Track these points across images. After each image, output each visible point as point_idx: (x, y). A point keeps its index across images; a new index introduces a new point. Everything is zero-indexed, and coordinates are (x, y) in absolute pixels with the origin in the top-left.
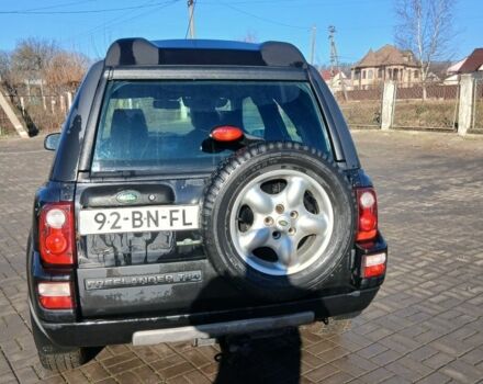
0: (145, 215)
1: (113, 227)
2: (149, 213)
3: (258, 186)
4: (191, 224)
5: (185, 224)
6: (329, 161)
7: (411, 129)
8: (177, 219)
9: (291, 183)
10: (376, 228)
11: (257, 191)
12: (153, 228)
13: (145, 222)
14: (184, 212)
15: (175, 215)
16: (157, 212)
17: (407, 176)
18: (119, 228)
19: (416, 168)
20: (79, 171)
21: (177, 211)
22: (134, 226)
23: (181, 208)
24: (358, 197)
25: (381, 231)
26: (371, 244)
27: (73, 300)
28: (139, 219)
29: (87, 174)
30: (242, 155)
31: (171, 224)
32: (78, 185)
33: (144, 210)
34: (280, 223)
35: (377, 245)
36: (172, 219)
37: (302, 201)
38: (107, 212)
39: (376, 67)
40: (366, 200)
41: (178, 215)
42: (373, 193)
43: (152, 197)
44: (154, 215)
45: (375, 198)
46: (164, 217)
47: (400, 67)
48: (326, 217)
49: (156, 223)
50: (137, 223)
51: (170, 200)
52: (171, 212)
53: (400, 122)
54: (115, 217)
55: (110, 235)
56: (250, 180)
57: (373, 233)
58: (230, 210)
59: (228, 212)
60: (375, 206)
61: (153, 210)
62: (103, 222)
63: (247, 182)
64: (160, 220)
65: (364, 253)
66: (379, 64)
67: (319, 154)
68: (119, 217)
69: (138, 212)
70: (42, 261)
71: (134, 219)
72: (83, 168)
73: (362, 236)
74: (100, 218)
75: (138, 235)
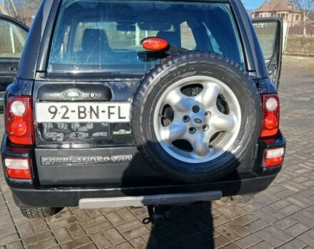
0: (88, 109)
1: (64, 117)
2: (91, 108)
3: (179, 89)
4: (124, 118)
5: (120, 118)
6: (241, 69)
7: (298, 55)
8: (113, 113)
9: (207, 87)
10: (277, 127)
11: (177, 93)
12: (95, 120)
13: (88, 115)
14: (119, 108)
15: (112, 110)
16: (98, 107)
17: (299, 90)
18: (68, 118)
19: (303, 84)
20: (37, 71)
21: (113, 107)
22: (80, 118)
23: (117, 105)
24: (263, 101)
25: (281, 130)
26: (273, 140)
27: (31, 172)
28: (84, 112)
29: (43, 74)
30: (166, 62)
31: (109, 118)
32: (35, 82)
33: (87, 105)
34: (195, 120)
35: (278, 141)
36: (110, 113)
37: (215, 103)
38: (58, 105)
39: (269, 12)
40: (271, 104)
41: (115, 110)
42: (277, 99)
43: (92, 95)
44: (95, 110)
45: (278, 103)
46: (103, 112)
47: (285, 13)
48: (235, 118)
49: (97, 116)
50: (82, 115)
51: (108, 98)
52: (109, 107)
53: (290, 50)
54: (65, 109)
55: (60, 123)
56: (171, 83)
57: (275, 132)
58: (154, 109)
59: (152, 109)
60: (278, 110)
61: (94, 105)
62: (55, 113)
63: (169, 85)
64: (100, 113)
65: (266, 148)
66: (272, 10)
67: (232, 63)
68: (67, 110)
69: (82, 107)
70: (8, 141)
71: (79, 112)
72: (40, 69)
73: (265, 134)
74: (53, 110)
75: (83, 124)
